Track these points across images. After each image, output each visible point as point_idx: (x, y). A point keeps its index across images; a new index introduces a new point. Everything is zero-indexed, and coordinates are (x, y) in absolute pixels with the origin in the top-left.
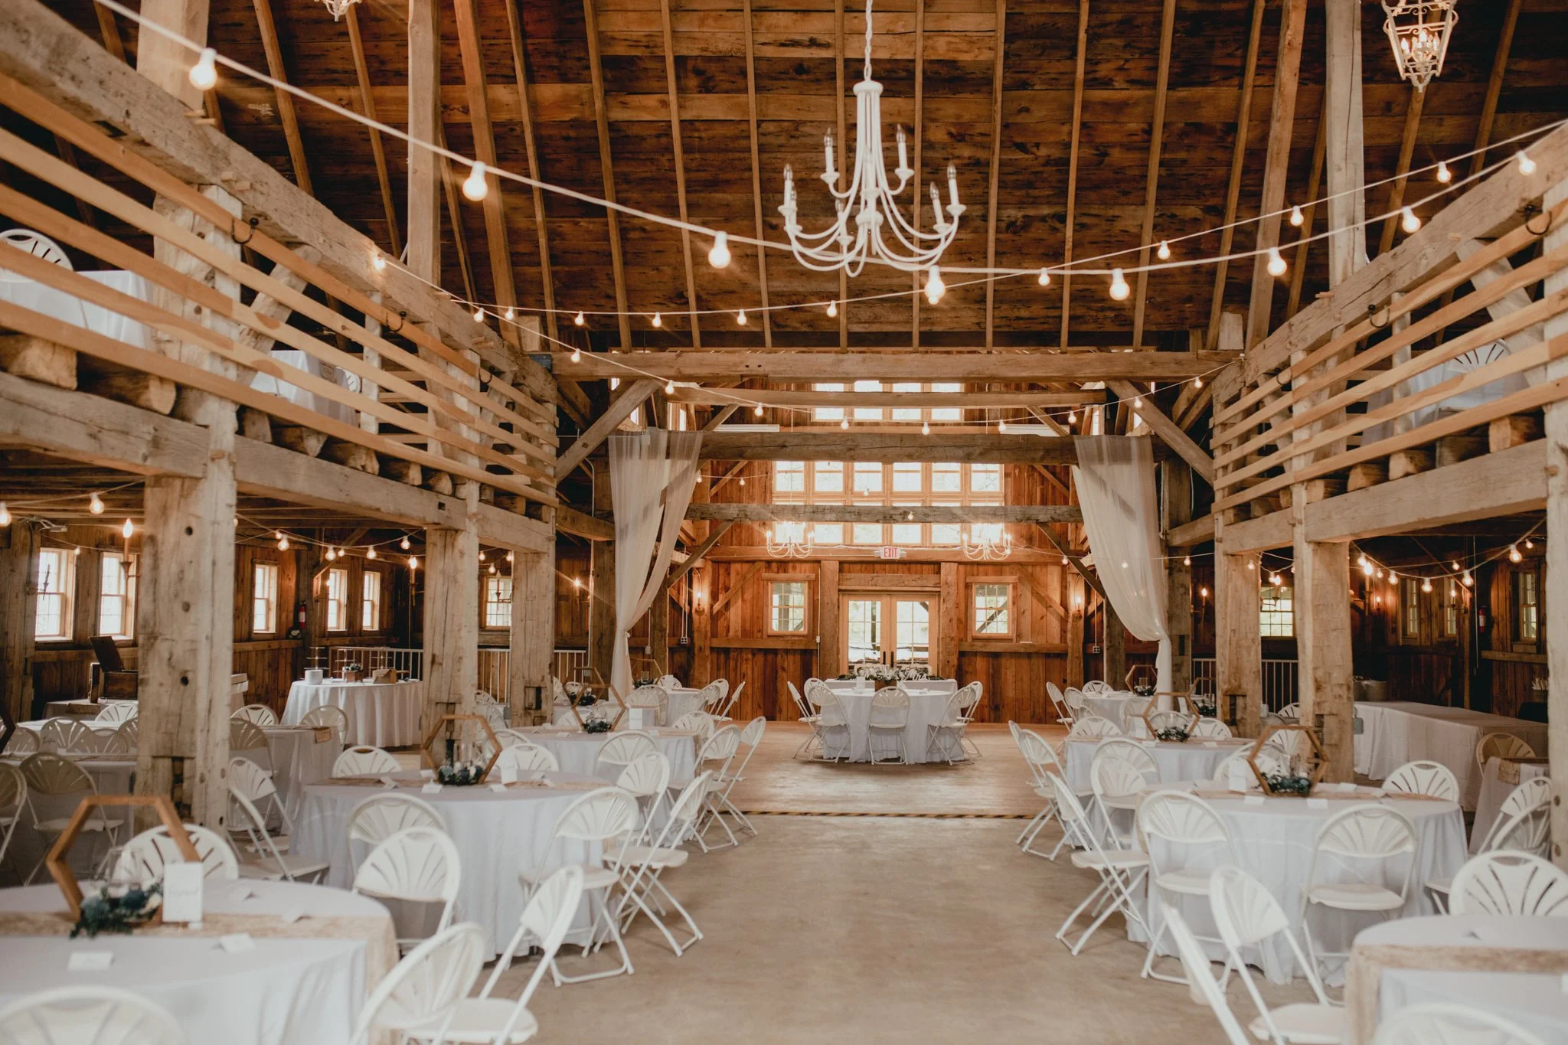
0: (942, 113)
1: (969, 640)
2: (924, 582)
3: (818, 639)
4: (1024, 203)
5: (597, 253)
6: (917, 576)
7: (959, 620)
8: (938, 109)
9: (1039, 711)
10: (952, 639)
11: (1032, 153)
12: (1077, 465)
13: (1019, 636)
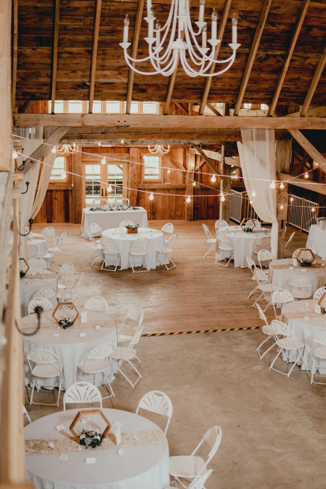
0: (237, 5)
1: (142, 182)
2: (122, 157)
3: (73, 185)
4: (268, 48)
5: (43, 64)
6: (119, 154)
7: (138, 174)
8: (237, 4)
9: (173, 214)
10: (135, 183)
11: (277, 27)
12: (242, 142)
13: (165, 181)
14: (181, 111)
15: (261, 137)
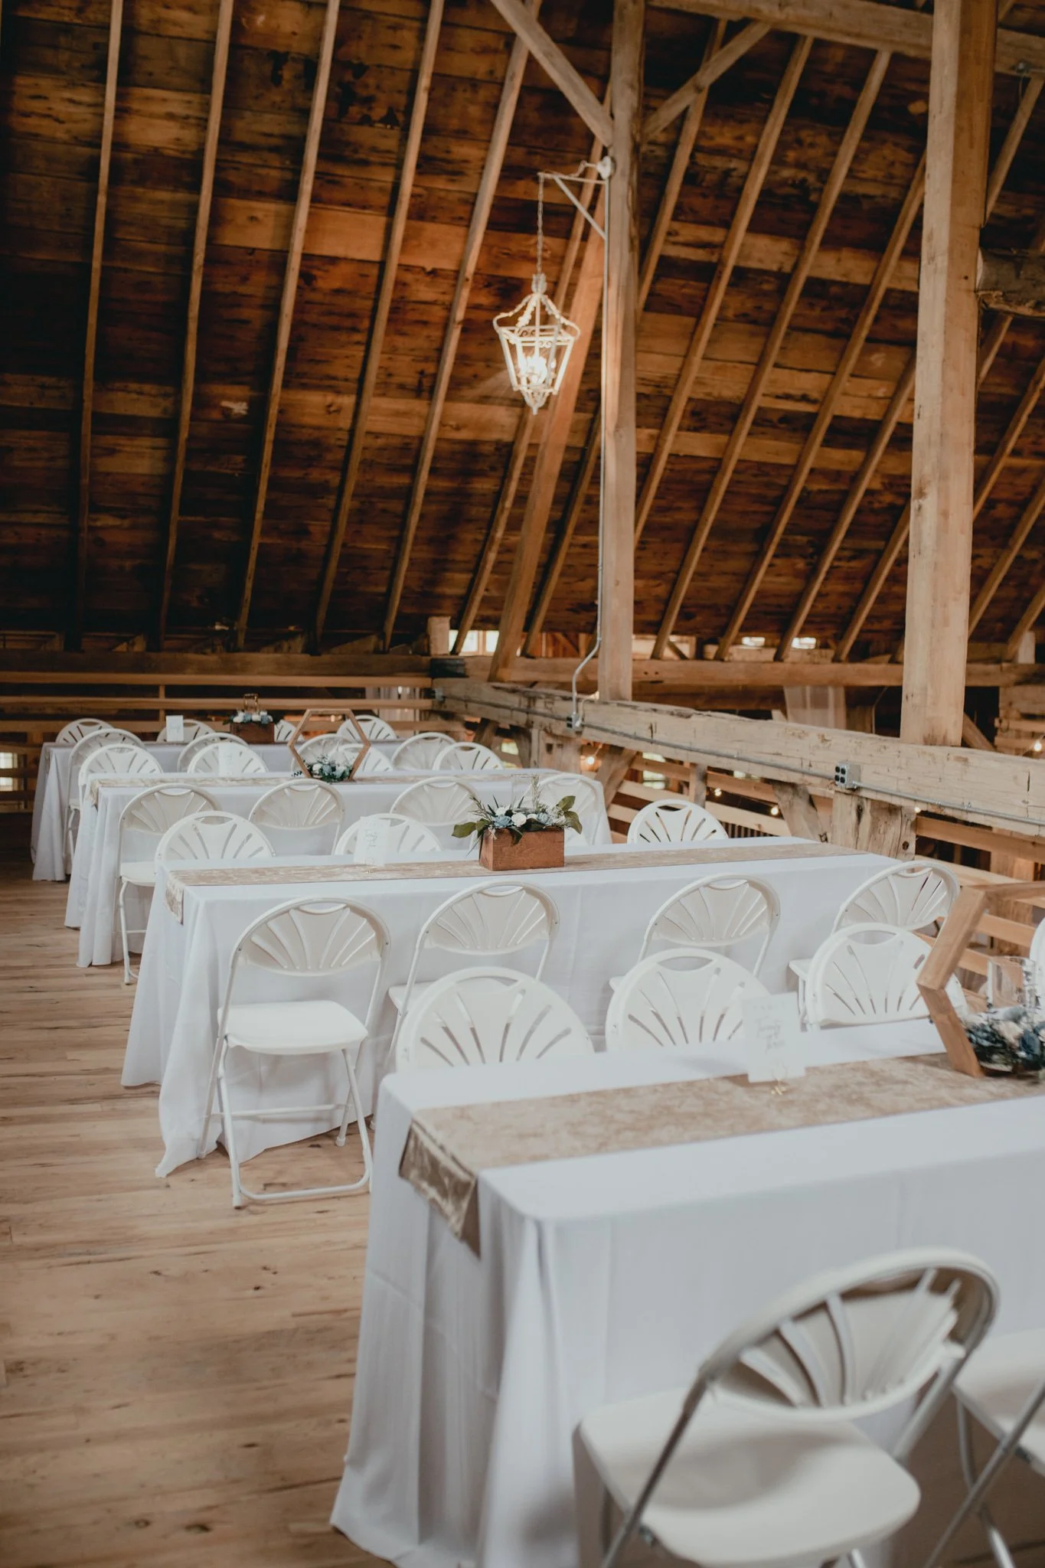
14: (565, 649)
15: (819, 702)
